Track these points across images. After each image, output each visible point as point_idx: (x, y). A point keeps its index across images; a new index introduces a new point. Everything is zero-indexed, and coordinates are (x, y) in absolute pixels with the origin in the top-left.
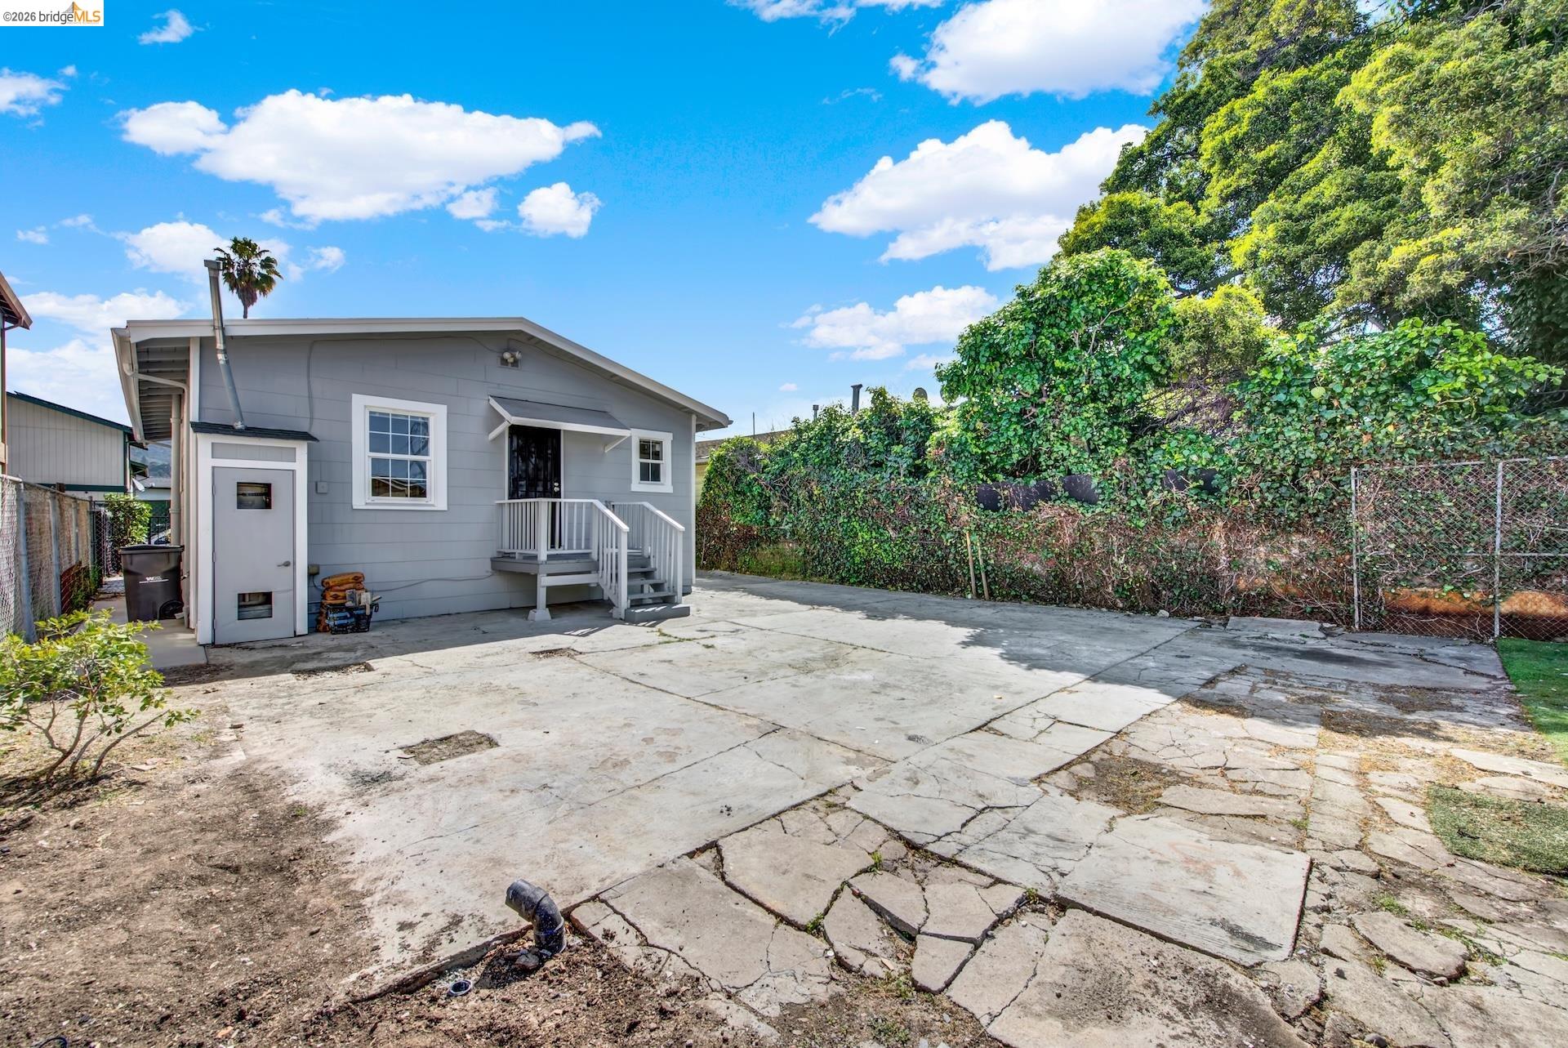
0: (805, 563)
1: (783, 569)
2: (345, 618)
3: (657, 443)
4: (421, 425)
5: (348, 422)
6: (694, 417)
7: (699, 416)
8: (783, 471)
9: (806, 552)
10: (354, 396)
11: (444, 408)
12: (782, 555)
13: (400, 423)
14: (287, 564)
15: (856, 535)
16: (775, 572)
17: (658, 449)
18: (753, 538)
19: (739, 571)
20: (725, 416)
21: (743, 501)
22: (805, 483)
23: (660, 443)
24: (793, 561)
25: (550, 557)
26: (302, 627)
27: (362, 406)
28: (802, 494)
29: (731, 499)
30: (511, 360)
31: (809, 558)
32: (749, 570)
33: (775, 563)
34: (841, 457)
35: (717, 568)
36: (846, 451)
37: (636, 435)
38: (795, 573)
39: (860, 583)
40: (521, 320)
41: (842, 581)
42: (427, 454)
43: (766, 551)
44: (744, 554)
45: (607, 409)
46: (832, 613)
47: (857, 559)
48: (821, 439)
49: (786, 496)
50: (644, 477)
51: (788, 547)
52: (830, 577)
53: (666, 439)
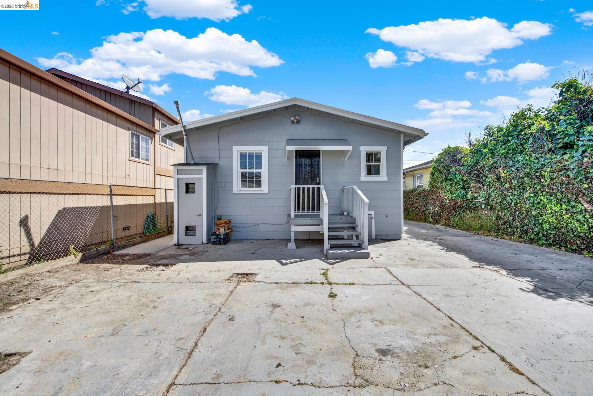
0: (498, 225)
1: (481, 228)
2: (215, 238)
3: (378, 153)
4: (259, 156)
5: (231, 158)
6: (402, 135)
7: (405, 134)
8: (477, 163)
9: (499, 217)
10: (233, 146)
11: (267, 147)
12: (480, 218)
13: (251, 156)
14: (200, 215)
15: (544, 207)
16: (475, 229)
17: (379, 156)
18: (460, 207)
19: (451, 226)
20: (422, 131)
21: (451, 185)
22: (493, 169)
23: (380, 153)
24: (488, 223)
25: (296, 216)
26: (205, 240)
27: (237, 150)
28: (491, 177)
29: (444, 184)
30: (295, 121)
31: (500, 222)
32: (457, 226)
33: (476, 224)
34: (526, 146)
35: (438, 224)
36: (531, 140)
37: (364, 150)
38: (490, 231)
39: (550, 245)
40: (295, 99)
41: (531, 241)
42: (261, 169)
43: (469, 215)
44: (455, 216)
45: (346, 138)
46: (495, 275)
47: (546, 226)
48: (508, 136)
49: (479, 179)
50: (369, 172)
51: (484, 213)
52: (520, 237)
53: (383, 150)
